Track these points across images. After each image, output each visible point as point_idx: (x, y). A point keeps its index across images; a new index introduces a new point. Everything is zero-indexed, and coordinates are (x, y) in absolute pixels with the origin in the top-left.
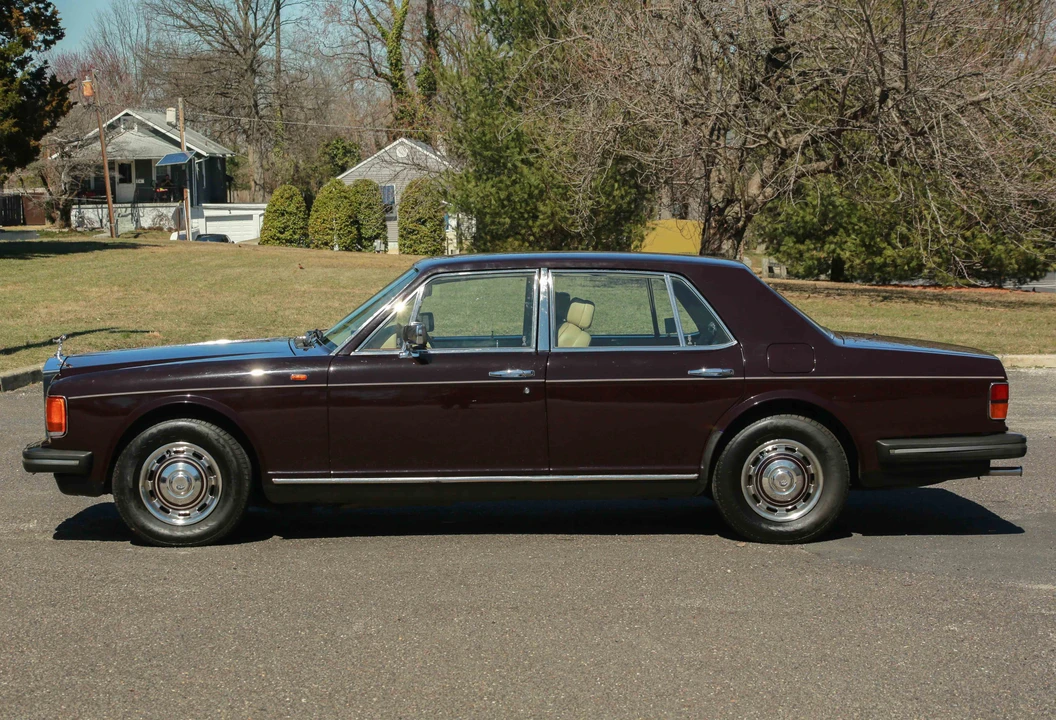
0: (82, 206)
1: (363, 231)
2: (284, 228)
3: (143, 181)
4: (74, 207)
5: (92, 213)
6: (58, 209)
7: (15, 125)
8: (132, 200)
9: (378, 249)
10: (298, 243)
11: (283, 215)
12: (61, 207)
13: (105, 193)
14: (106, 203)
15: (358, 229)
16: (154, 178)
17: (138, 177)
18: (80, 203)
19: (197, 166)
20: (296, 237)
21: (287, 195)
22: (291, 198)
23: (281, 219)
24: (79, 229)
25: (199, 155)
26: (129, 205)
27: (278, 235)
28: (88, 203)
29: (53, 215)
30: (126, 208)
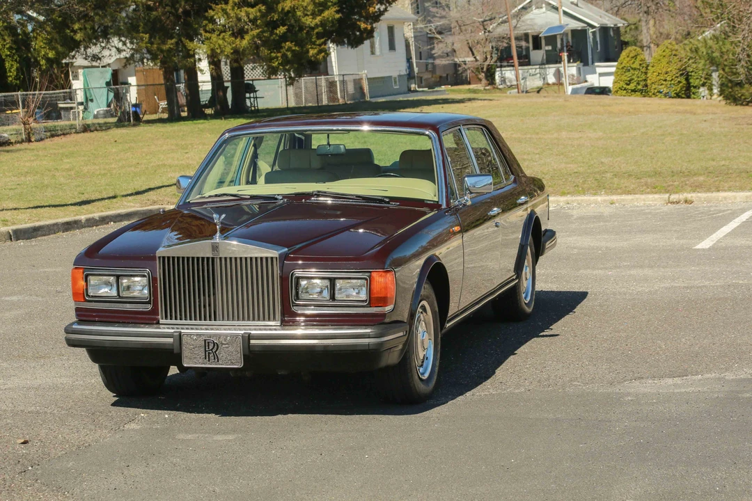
0: (503, 69)
1: (691, 81)
2: (630, 81)
3: (550, 48)
4: (498, 69)
5: (509, 74)
6: (483, 72)
7: (337, 12)
8: (540, 63)
9: (703, 94)
10: (641, 91)
11: (629, 71)
12: (485, 70)
13: (512, 58)
14: (513, 66)
15: (687, 79)
16: (559, 45)
17: (546, 45)
18: (501, 67)
19: (591, 35)
20: (640, 87)
21: (632, 55)
22: (635, 57)
23: (627, 74)
24: (501, 87)
25: (593, 27)
26: (538, 67)
27: (625, 86)
28: (508, 66)
29: (480, 76)
30: (536, 69)
